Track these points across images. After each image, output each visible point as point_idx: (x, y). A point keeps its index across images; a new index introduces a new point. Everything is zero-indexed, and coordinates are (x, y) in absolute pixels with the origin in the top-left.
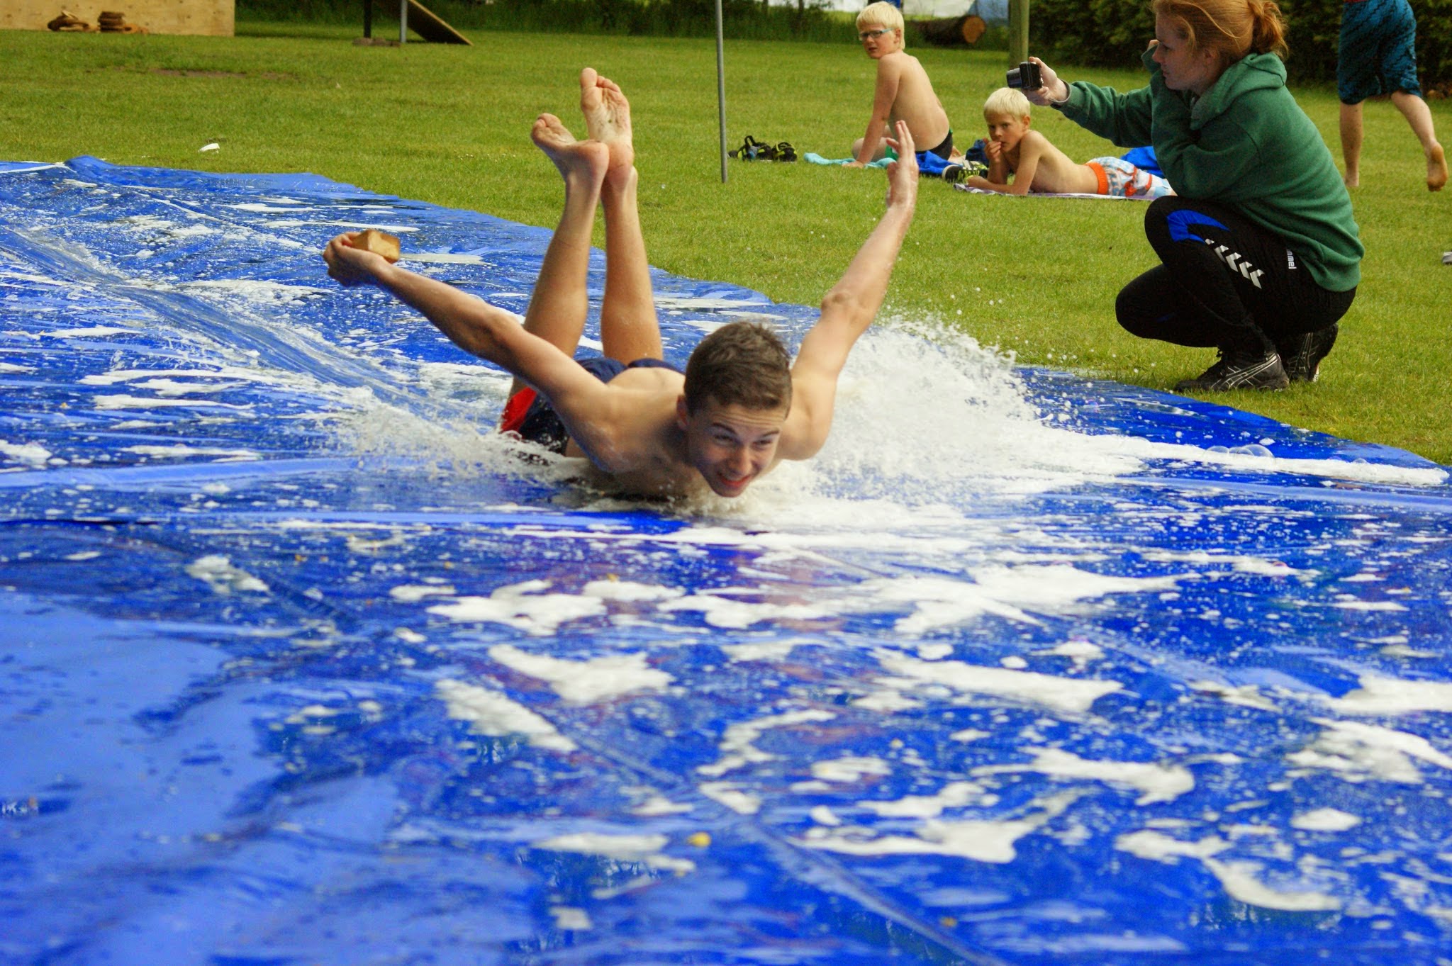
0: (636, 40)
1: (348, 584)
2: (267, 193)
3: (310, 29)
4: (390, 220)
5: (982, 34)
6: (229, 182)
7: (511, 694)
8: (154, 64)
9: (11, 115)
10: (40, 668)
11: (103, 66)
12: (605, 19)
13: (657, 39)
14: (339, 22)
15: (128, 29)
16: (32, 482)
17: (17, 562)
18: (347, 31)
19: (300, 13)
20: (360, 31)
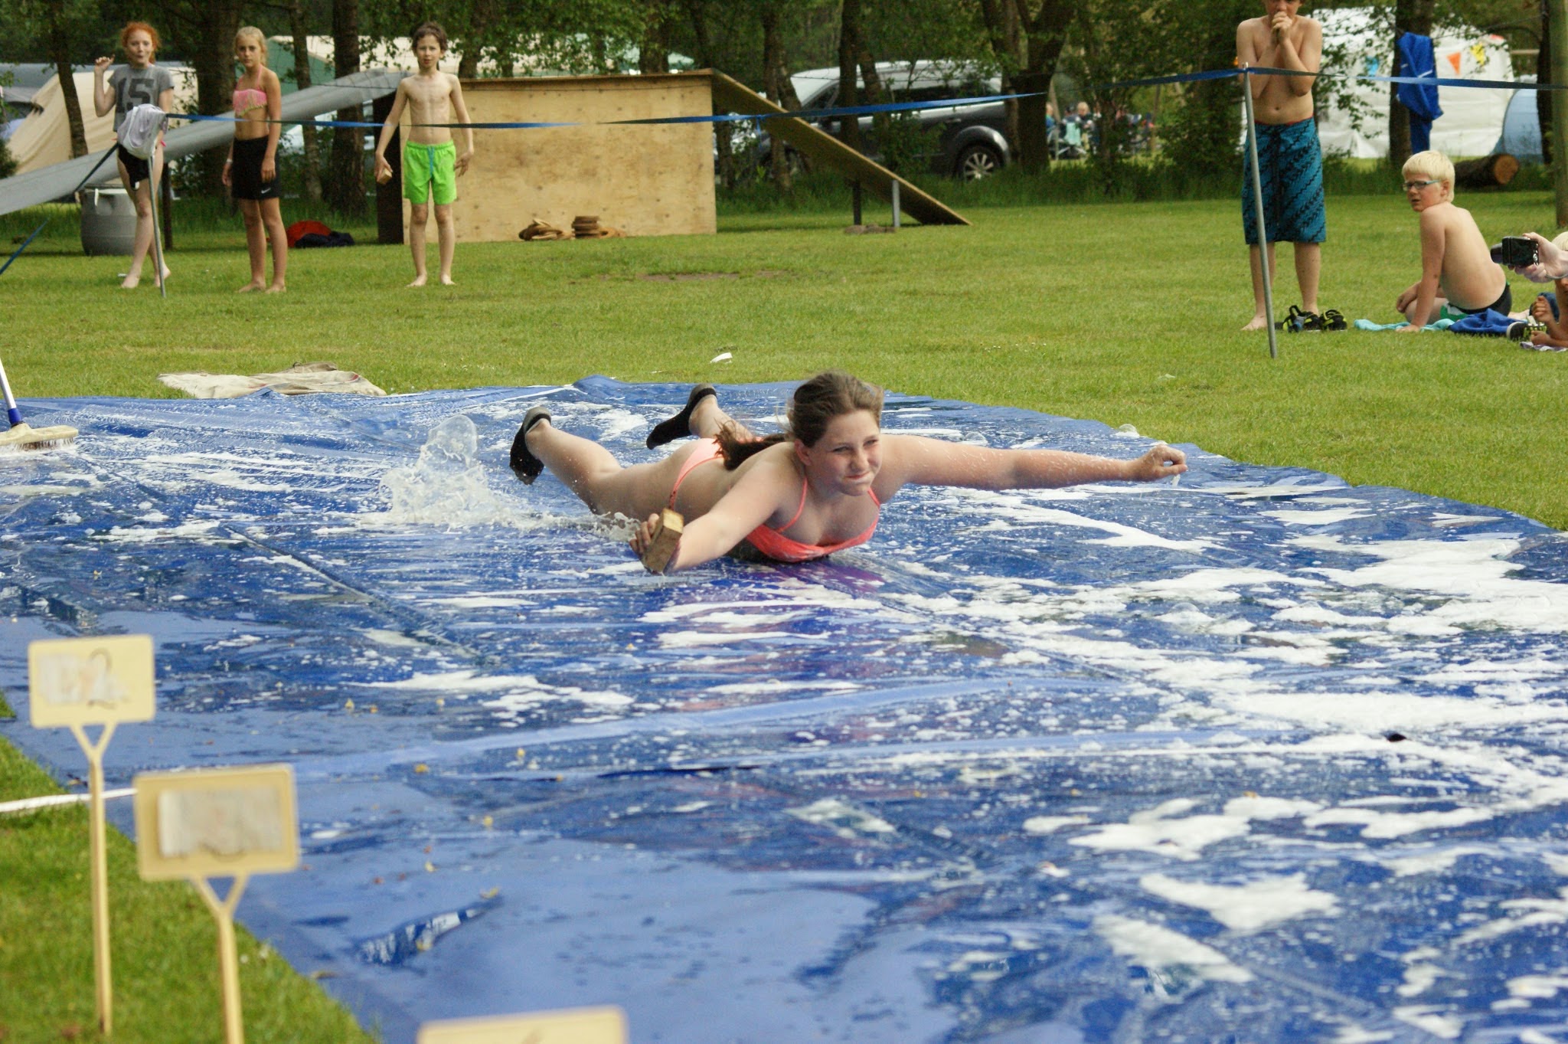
0: (1144, 206)
1: (976, 820)
3: (796, 219)
5: (1516, 174)
6: (749, 394)
7: (1173, 925)
8: (639, 270)
9: (505, 336)
10: (685, 929)
11: (587, 276)
12: (1108, 186)
13: (1166, 204)
14: (823, 210)
15: (605, 233)
16: (620, 732)
17: (626, 818)
18: (835, 218)
19: (782, 202)
20: (850, 218)
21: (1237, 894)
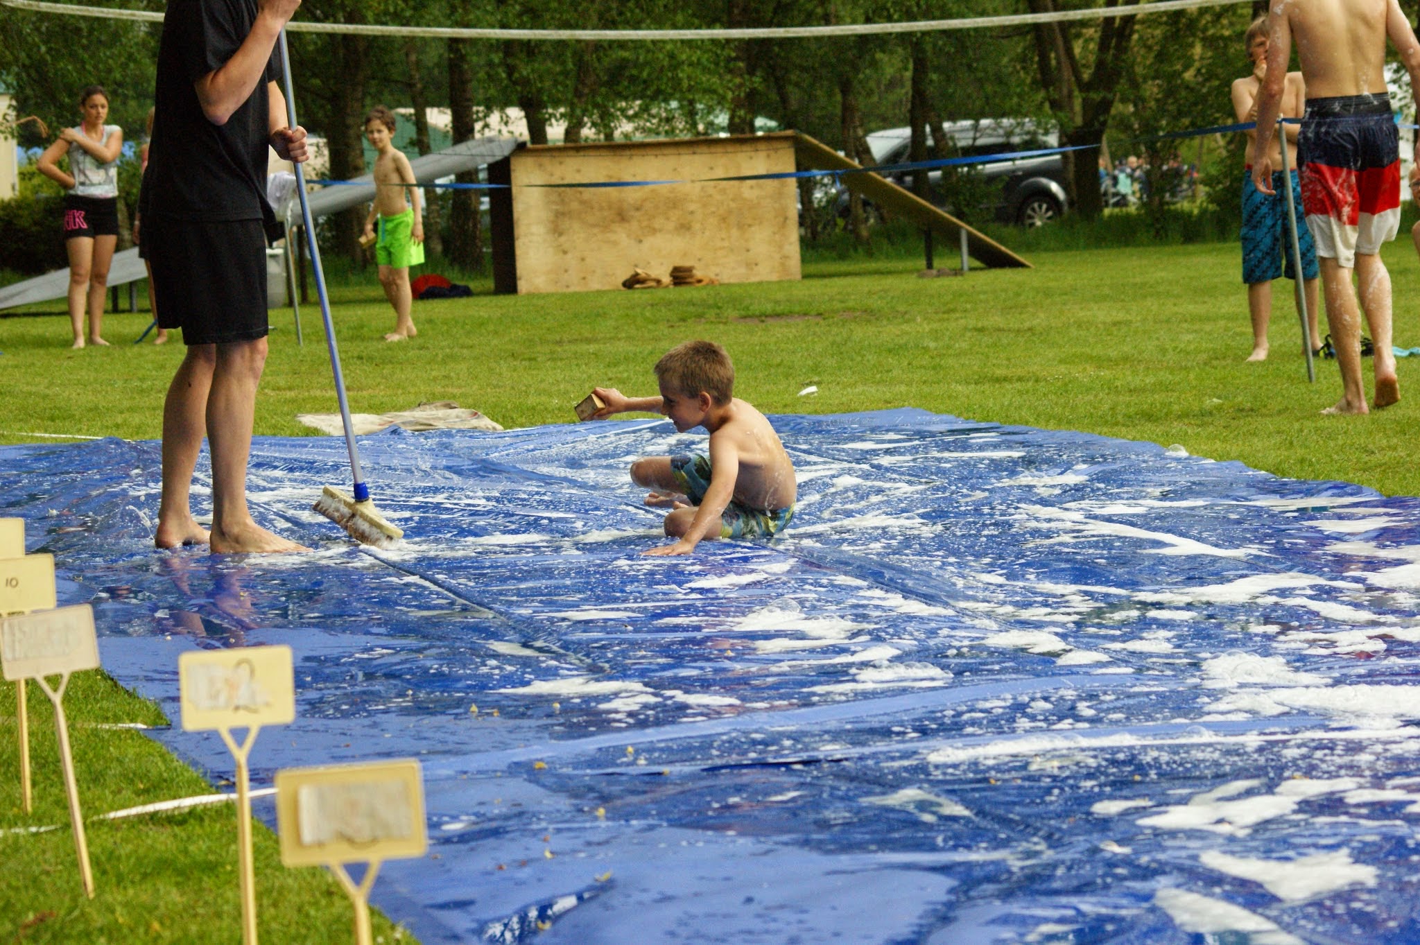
0: (1191, 248)
1: (1047, 804)
2: (873, 430)
3: (873, 265)
4: (996, 446)
6: (834, 423)
7: (1229, 898)
8: (731, 313)
9: (610, 375)
10: (782, 907)
11: (684, 320)
12: (1157, 232)
13: (1209, 246)
14: (899, 257)
15: (700, 281)
16: (720, 730)
17: (727, 807)
18: (909, 264)
19: (860, 250)
20: (922, 263)
21: (1289, 867)
